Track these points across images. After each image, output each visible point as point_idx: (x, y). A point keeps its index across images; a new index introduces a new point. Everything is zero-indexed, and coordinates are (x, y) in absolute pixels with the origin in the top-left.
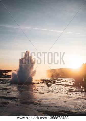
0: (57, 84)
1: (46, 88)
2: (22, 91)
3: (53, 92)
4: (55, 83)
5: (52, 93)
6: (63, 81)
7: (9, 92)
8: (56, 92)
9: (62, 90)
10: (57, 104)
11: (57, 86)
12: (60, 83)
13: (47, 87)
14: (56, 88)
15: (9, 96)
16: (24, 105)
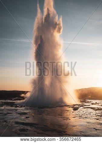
0: (85, 107)
1: (72, 113)
2: (44, 115)
3: (80, 117)
4: (82, 106)
5: (80, 119)
6: (93, 104)
7: (28, 117)
8: (85, 116)
9: (91, 115)
10: (85, 132)
11: (86, 109)
12: (89, 105)
13: (73, 111)
14: (85, 112)
15: (28, 122)
16: (45, 133)
